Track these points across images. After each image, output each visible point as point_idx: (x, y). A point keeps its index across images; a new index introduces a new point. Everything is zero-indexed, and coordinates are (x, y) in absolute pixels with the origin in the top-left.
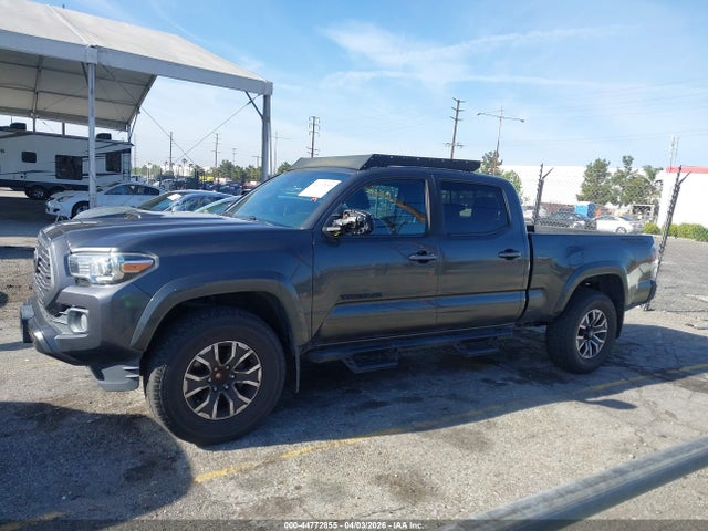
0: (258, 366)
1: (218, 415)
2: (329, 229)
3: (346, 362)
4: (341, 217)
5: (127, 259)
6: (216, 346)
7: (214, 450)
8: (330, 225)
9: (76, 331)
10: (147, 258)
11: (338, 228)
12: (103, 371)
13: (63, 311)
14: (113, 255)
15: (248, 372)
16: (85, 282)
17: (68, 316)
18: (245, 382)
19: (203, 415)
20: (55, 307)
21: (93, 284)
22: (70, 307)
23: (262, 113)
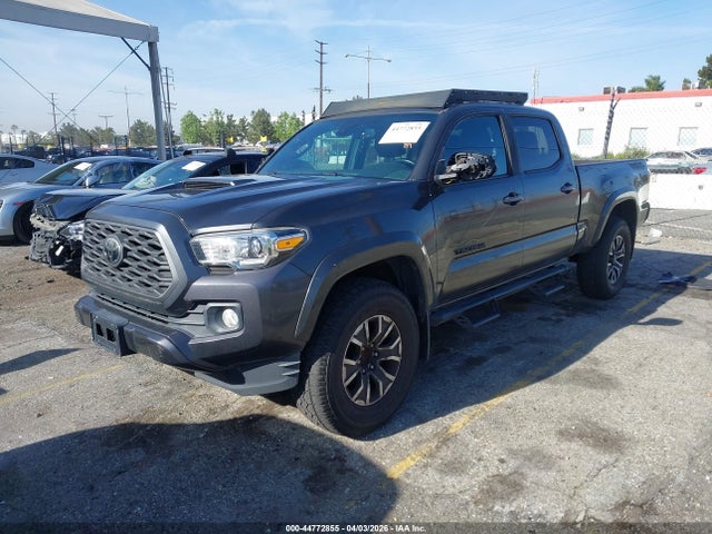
0: (399, 339)
1: (371, 401)
2: (442, 177)
3: (458, 321)
4: (452, 162)
5: (280, 234)
6: (366, 323)
7: (374, 439)
8: (442, 172)
9: (220, 330)
10: (298, 232)
11: (454, 175)
12: (244, 374)
13: (193, 309)
14: (257, 232)
15: (392, 347)
16: (224, 269)
17: (205, 313)
18: (389, 358)
19: (360, 403)
20: (182, 306)
21: (238, 270)
22: (205, 302)
23: (148, 63)
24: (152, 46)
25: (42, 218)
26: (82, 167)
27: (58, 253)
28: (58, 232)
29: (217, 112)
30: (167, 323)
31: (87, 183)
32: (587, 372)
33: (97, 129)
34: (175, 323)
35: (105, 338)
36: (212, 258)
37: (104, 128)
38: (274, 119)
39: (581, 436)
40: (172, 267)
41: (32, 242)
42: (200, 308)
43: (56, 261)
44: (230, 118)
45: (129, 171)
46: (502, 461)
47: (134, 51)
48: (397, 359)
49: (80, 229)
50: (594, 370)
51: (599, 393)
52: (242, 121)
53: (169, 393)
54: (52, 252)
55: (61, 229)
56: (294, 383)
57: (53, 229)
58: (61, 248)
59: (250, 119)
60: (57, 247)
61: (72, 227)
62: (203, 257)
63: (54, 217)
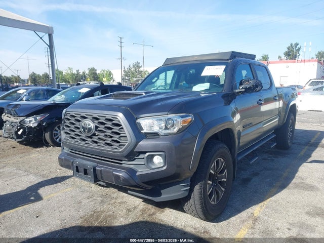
0: (226, 170)
1: (217, 202)
2: (237, 91)
4: (241, 84)
5: (182, 117)
6: (215, 162)
8: (237, 88)
9: (153, 167)
10: (189, 116)
11: (244, 90)
12: (162, 191)
13: (138, 156)
14: (170, 116)
15: (224, 174)
16: (155, 135)
17: (145, 159)
18: (223, 180)
19: (213, 203)
20: (132, 155)
21: (162, 135)
22: (145, 153)
23: (48, 44)
24: (50, 36)
25: (10, 116)
26: (21, 91)
27: (20, 133)
28: (20, 123)
29: (70, 69)
30: (121, 164)
31: (24, 99)
32: (300, 183)
33: (12, 76)
34: (127, 164)
35: (82, 174)
36: (145, 130)
37: (15, 75)
38: (98, 72)
39: (318, 215)
40: (127, 135)
41: (4, 128)
42: (141, 156)
43: (18, 137)
44: (77, 71)
45: (44, 94)
46: (289, 229)
47: (41, 38)
48: (225, 180)
49: (31, 121)
50: (303, 183)
51: (312, 193)
52: (83, 73)
53: (102, 202)
54: (16, 133)
55: (21, 121)
56: (187, 194)
57: (17, 121)
58: (21, 130)
59: (87, 72)
60: (19, 130)
61: (28, 120)
62: (142, 129)
63: (16, 115)
